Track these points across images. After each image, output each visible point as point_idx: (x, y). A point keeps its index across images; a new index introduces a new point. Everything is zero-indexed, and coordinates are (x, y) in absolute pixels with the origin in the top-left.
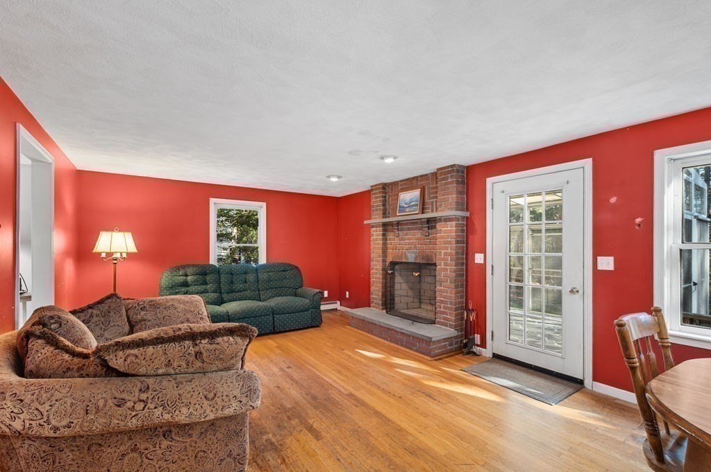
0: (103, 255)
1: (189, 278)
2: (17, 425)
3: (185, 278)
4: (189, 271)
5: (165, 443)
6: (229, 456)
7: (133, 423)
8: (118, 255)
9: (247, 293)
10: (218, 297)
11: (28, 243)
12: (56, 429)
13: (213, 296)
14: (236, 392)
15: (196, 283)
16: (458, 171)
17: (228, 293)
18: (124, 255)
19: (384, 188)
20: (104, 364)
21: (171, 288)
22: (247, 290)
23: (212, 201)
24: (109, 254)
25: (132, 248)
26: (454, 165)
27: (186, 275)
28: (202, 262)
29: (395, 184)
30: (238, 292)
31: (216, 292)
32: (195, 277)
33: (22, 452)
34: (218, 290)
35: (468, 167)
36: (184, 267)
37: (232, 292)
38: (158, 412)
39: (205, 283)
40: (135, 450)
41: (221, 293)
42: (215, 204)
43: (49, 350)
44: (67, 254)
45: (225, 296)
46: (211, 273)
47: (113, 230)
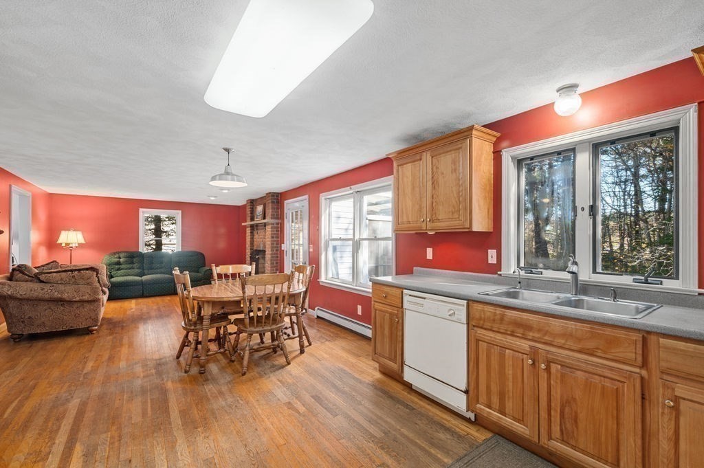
0: (63, 245)
1: (121, 260)
2: (9, 293)
3: (118, 259)
4: (122, 255)
5: (62, 308)
6: (90, 318)
7: (47, 296)
8: (73, 245)
10: (141, 271)
11: (17, 237)
12: (21, 295)
13: (137, 270)
14: (89, 291)
15: (126, 263)
16: (273, 196)
17: (148, 269)
18: (77, 245)
19: (251, 202)
20: (39, 279)
23: (141, 210)
24: (67, 244)
25: (82, 241)
26: (270, 193)
27: (120, 258)
28: (132, 250)
29: (256, 200)
30: (156, 269)
31: (140, 269)
32: (126, 259)
33: (11, 305)
35: (281, 194)
36: (118, 253)
37: (152, 270)
38: (56, 294)
39: (132, 263)
40: (50, 308)
41: (143, 269)
42: (144, 213)
43: (21, 275)
44: (40, 244)
45: (146, 272)
46: (137, 256)
47: (69, 230)
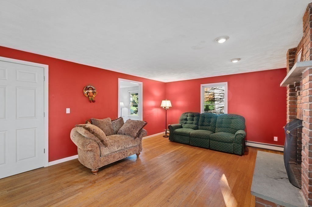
0: (163, 108)
1: (188, 117)
3: (186, 117)
4: (188, 115)
8: (167, 108)
9: (209, 127)
10: (196, 126)
13: (194, 125)
15: (190, 120)
17: (201, 126)
18: (169, 108)
21: (181, 120)
22: (210, 126)
24: (165, 107)
30: (206, 126)
31: (196, 124)
32: (190, 117)
34: (197, 124)
36: (187, 113)
37: (203, 126)
39: (193, 120)
41: (198, 125)
42: (203, 87)
